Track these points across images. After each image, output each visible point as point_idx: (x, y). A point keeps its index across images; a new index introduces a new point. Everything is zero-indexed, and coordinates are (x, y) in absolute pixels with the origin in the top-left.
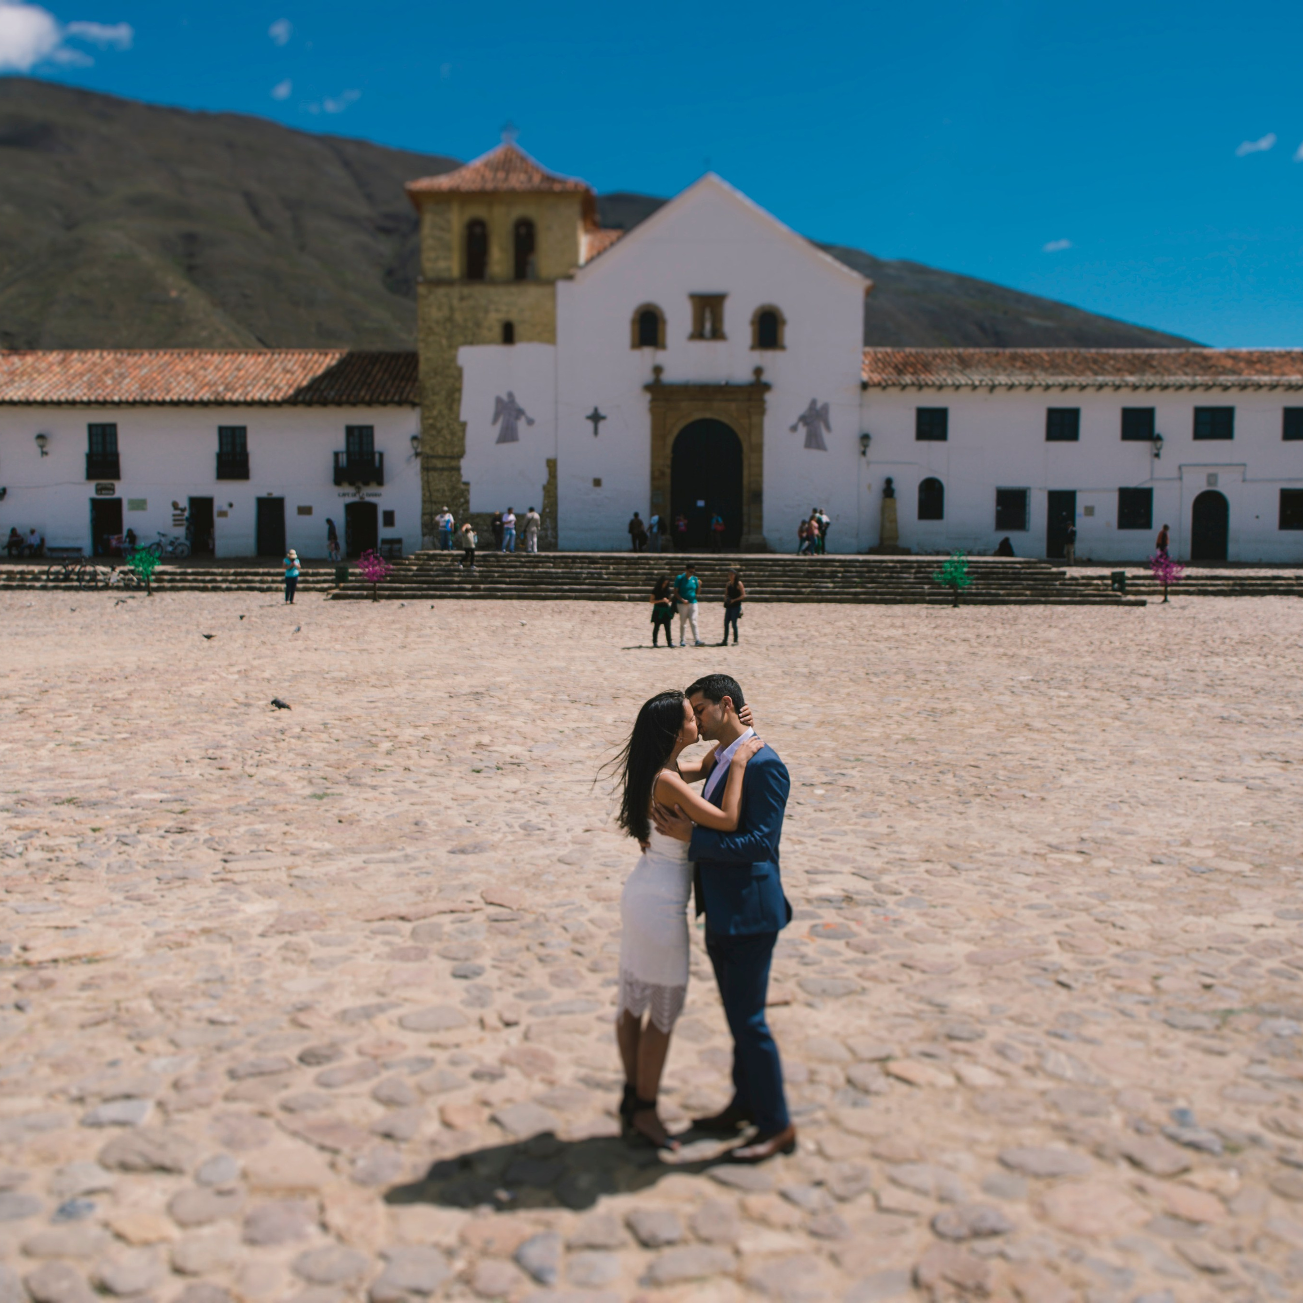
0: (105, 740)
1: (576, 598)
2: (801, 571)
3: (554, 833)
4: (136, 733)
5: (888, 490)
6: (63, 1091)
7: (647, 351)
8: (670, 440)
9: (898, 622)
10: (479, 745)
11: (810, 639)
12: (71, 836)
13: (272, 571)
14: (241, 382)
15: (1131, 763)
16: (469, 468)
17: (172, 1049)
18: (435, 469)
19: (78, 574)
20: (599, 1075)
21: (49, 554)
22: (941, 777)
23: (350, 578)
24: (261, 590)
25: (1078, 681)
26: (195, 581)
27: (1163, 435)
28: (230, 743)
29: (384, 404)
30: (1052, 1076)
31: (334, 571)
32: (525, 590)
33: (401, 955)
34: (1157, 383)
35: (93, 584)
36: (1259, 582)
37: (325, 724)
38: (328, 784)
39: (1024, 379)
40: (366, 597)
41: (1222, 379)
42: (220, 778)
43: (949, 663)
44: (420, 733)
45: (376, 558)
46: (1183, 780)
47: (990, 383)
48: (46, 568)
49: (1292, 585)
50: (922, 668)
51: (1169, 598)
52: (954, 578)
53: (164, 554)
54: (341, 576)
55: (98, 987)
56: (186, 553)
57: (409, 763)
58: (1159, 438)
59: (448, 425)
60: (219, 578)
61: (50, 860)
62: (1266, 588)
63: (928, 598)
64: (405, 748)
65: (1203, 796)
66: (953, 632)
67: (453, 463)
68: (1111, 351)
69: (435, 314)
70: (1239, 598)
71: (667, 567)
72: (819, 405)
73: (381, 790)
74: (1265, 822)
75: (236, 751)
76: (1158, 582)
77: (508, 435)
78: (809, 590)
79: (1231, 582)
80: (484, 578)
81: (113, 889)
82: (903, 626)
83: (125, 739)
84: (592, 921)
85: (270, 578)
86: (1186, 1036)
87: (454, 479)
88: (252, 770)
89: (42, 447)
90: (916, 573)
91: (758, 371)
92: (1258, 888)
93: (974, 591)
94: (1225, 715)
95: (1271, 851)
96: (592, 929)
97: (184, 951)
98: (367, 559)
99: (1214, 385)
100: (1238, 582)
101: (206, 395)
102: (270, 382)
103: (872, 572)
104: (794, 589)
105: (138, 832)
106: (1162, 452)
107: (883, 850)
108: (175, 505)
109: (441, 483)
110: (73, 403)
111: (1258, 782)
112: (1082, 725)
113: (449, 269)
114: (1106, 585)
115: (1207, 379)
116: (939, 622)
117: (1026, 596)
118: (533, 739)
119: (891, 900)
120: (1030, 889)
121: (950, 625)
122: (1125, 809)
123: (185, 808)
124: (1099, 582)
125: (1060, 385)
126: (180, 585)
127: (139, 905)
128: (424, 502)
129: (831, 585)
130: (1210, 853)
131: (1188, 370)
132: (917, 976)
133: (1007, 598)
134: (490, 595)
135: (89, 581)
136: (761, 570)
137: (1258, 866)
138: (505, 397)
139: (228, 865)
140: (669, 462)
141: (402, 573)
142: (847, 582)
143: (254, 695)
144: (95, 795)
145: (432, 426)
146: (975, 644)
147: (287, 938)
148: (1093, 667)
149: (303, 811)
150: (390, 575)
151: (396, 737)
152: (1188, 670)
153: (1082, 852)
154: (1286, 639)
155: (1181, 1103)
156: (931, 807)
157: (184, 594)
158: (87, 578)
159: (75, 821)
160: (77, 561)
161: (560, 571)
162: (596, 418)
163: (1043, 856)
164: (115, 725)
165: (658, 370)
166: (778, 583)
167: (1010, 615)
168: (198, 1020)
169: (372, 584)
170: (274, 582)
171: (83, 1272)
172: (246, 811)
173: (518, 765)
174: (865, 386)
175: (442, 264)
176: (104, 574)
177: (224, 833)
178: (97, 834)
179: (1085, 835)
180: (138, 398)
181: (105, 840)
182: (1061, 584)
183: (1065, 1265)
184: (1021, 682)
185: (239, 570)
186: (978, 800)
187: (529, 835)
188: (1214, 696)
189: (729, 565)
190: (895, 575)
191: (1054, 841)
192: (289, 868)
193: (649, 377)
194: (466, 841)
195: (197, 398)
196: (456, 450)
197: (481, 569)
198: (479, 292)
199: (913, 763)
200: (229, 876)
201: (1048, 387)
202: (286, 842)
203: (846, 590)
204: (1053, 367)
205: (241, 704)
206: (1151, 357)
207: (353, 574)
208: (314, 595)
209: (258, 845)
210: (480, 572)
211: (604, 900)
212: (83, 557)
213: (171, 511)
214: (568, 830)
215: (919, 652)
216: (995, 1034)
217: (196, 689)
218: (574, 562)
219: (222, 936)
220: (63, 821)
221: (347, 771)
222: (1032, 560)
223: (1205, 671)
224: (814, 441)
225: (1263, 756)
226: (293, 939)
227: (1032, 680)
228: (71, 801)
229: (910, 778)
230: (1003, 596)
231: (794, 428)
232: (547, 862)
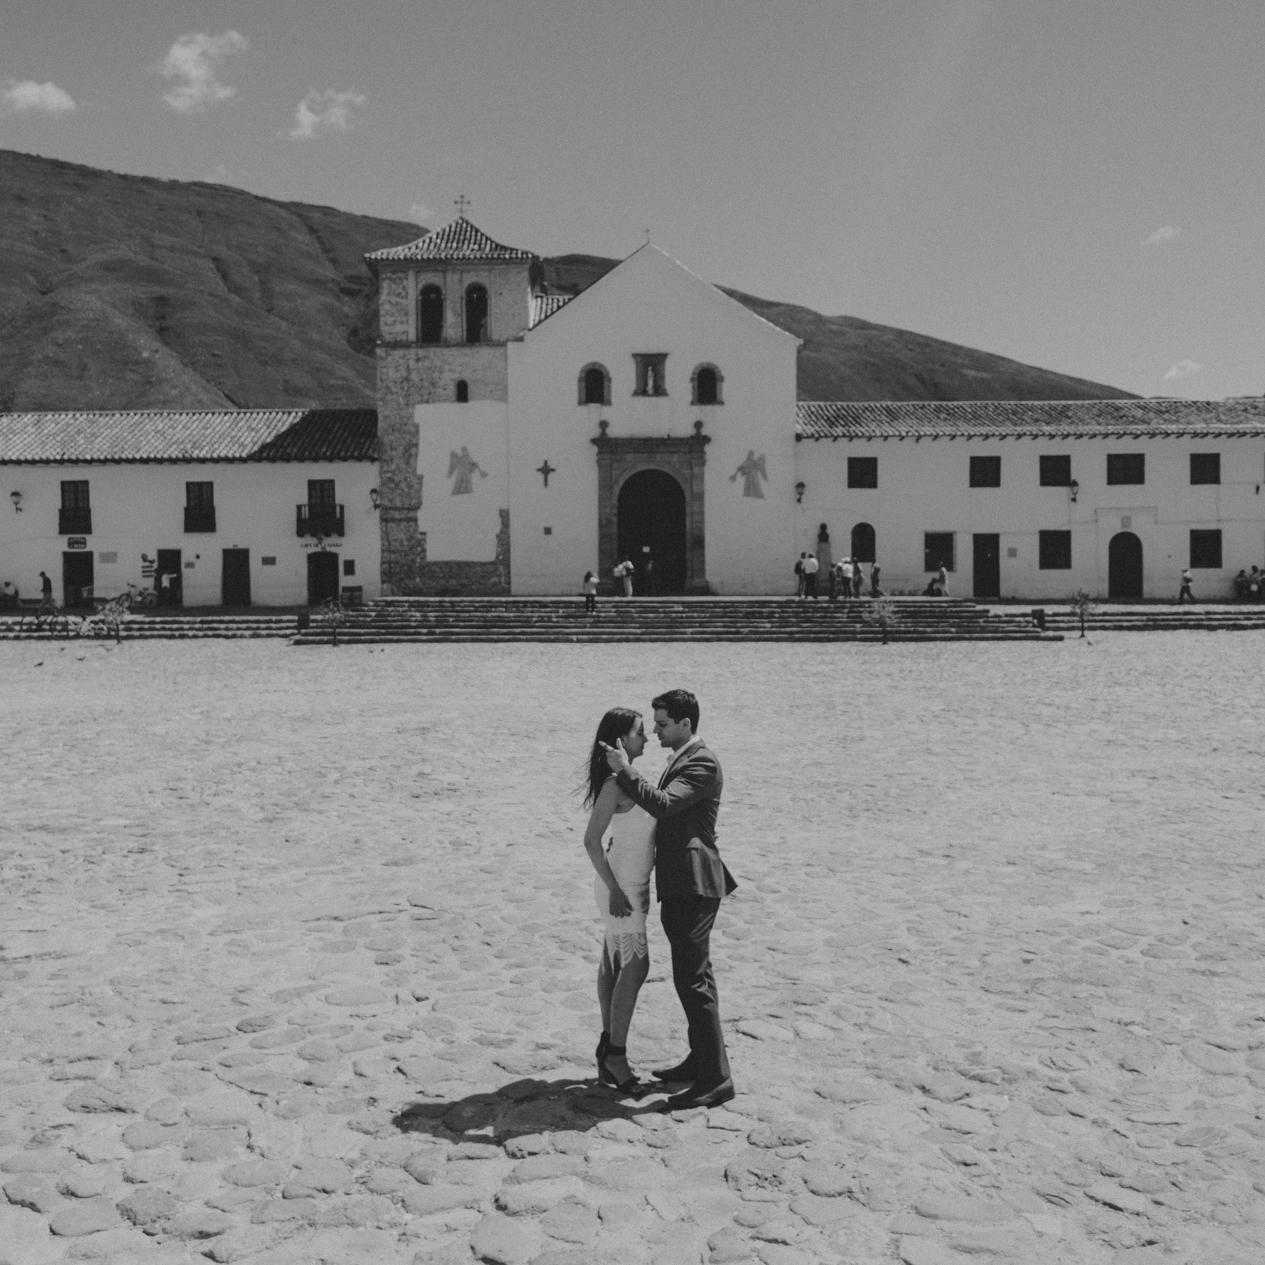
0: (74, 775)
1: (527, 641)
2: (740, 612)
3: (480, 847)
4: (103, 769)
5: (823, 536)
6: (34, 1056)
7: (594, 407)
8: (616, 490)
9: (828, 659)
10: (421, 774)
11: (744, 675)
12: (43, 857)
13: (237, 618)
14: (208, 440)
15: (1013, 781)
16: (425, 519)
17: (129, 1023)
18: (393, 520)
19: (50, 624)
20: (492, 1036)
21: (22, 605)
22: (838, 796)
23: (312, 624)
24: (226, 637)
25: (986, 710)
26: (163, 629)
27: (1078, 481)
28: (190, 776)
29: (345, 459)
30: (874, 1029)
31: (296, 618)
32: (479, 634)
33: (333, 948)
34: (1072, 432)
35: (65, 633)
36: (1171, 617)
37: (280, 758)
38: (279, 810)
39: (948, 429)
40: (327, 642)
41: (1132, 428)
42: (180, 806)
43: (869, 696)
44: (367, 764)
45: (336, 605)
46: (1056, 795)
47: (916, 434)
48: (19, 619)
49: (1202, 620)
50: (843, 700)
51: (1086, 633)
52: (882, 617)
53: (133, 604)
54: (303, 623)
55: (66, 976)
56: (154, 602)
57: (355, 791)
58: (1075, 484)
59: (406, 479)
60: (186, 626)
61: (24, 877)
62: (1177, 623)
63: (859, 636)
64: (352, 777)
65: (1069, 808)
66: (878, 668)
67: (411, 514)
68: (1030, 403)
69: (392, 374)
70: (1152, 632)
71: (613, 610)
72: (756, 456)
73: (326, 814)
74: (1117, 829)
75: (195, 783)
76: (1076, 618)
77: (462, 488)
78: (747, 630)
79: (1145, 618)
80: (440, 623)
81: (80, 900)
82: (832, 663)
83: (92, 774)
84: (503, 918)
85: (234, 626)
86: (997, 999)
87: (411, 529)
88: (209, 799)
89: (16, 503)
90: (848, 613)
91: (698, 425)
92: (1095, 883)
93: (903, 629)
94: (1113, 738)
95: (1115, 852)
96: (503, 924)
97: (141, 948)
98: (328, 606)
99: (1125, 434)
100: (1151, 617)
101: (174, 452)
102: (235, 439)
103: (808, 612)
104: (733, 630)
105: (104, 853)
106: (1078, 497)
107: (771, 857)
108: (144, 558)
109: (399, 533)
110: (47, 462)
111: (1123, 795)
112: (977, 749)
113: (406, 332)
114: (1028, 622)
115: (1120, 429)
116: (867, 658)
117: (951, 633)
118: (471, 768)
119: (769, 898)
120: (894, 887)
121: (877, 661)
122: (997, 819)
123: (146, 832)
124: (1021, 619)
125: (981, 435)
126: (148, 633)
127: (102, 912)
128: (383, 551)
129: (768, 625)
130: (1061, 855)
131: (1100, 420)
132: (779, 956)
133: (933, 635)
134: (445, 639)
135: (60, 631)
136: (703, 612)
137: (1099, 865)
138: (460, 453)
139: (183, 878)
140: (615, 511)
141: (361, 619)
142: (783, 622)
143: (214, 733)
144: (64, 822)
145: (391, 480)
146: (898, 679)
147: (233, 935)
148: (1002, 698)
149: (253, 833)
150: (349, 621)
151: (344, 768)
152: (1090, 699)
153: (948, 856)
154: (1187, 670)
155: (978, 1048)
156: (822, 821)
157: (153, 641)
158: (59, 627)
159: (46, 844)
160: (49, 612)
161: (511, 615)
162: (546, 470)
163: (912, 860)
164: (84, 762)
165: (604, 425)
166: (718, 624)
167: (935, 651)
168: (152, 1001)
169: (332, 630)
170: (238, 629)
171: (52, 1181)
172: (202, 834)
173: (455, 791)
174: (799, 438)
175: (399, 328)
176: (75, 624)
177: (182, 852)
178: (66, 855)
179: (953, 842)
180: (109, 457)
181: (73, 859)
182: (984, 622)
183: (850, 1164)
184: (933, 712)
185: (206, 618)
186: (866, 814)
187: (457, 850)
188: (1108, 722)
189: (672, 607)
190: (829, 615)
191: (925, 847)
192: (238, 880)
193: (596, 432)
194: (400, 855)
195: (166, 456)
196: (414, 501)
197: (437, 614)
198: (435, 354)
199: (816, 784)
200: (183, 887)
201: (970, 437)
202: (238, 858)
203: (783, 630)
204: (976, 418)
205: (202, 741)
206: (1067, 407)
207: (315, 621)
208: (276, 641)
209: (212, 861)
210: (435, 617)
211: (516, 901)
212: (56, 608)
213: (141, 563)
214: (492, 845)
215: (844, 686)
216: (835, 1000)
217: (161, 729)
218: (525, 606)
219: (176, 935)
220: (35, 844)
221: (297, 798)
222: (959, 599)
223: (1106, 700)
224: (752, 490)
225: (1133, 774)
226: (238, 937)
227: (943, 710)
228: (43, 828)
229: (810, 796)
230: (930, 633)
231: (733, 478)
232: (470, 872)
